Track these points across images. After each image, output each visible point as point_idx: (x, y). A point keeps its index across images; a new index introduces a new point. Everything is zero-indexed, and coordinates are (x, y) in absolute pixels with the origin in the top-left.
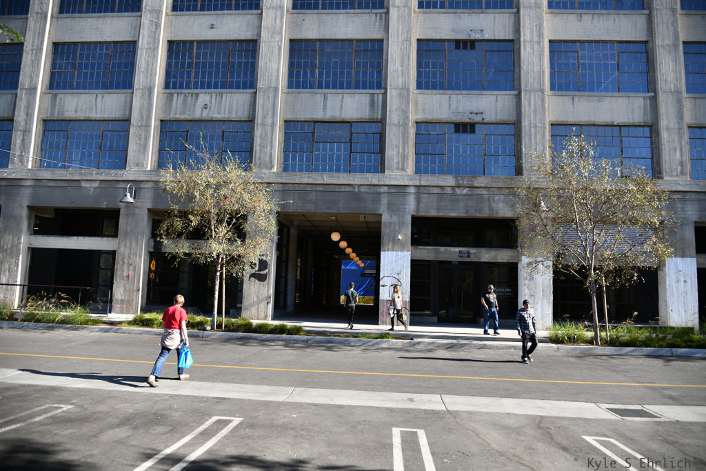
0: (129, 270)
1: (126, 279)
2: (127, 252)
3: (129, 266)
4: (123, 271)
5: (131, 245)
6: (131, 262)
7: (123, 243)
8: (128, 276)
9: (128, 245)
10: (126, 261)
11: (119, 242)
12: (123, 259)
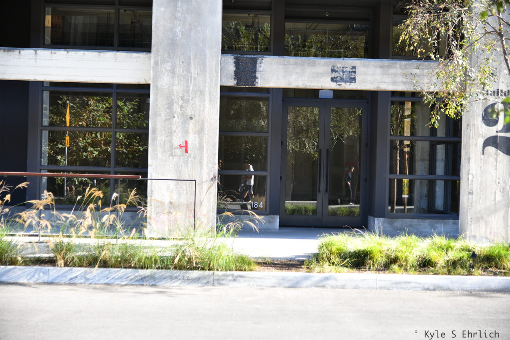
0: (186, 132)
1: (179, 152)
2: (178, 88)
3: (184, 123)
4: (171, 133)
5: (189, 71)
6: (189, 112)
7: (168, 66)
8: (185, 147)
9: (179, 70)
10: (176, 108)
11: (156, 63)
12: (170, 105)
